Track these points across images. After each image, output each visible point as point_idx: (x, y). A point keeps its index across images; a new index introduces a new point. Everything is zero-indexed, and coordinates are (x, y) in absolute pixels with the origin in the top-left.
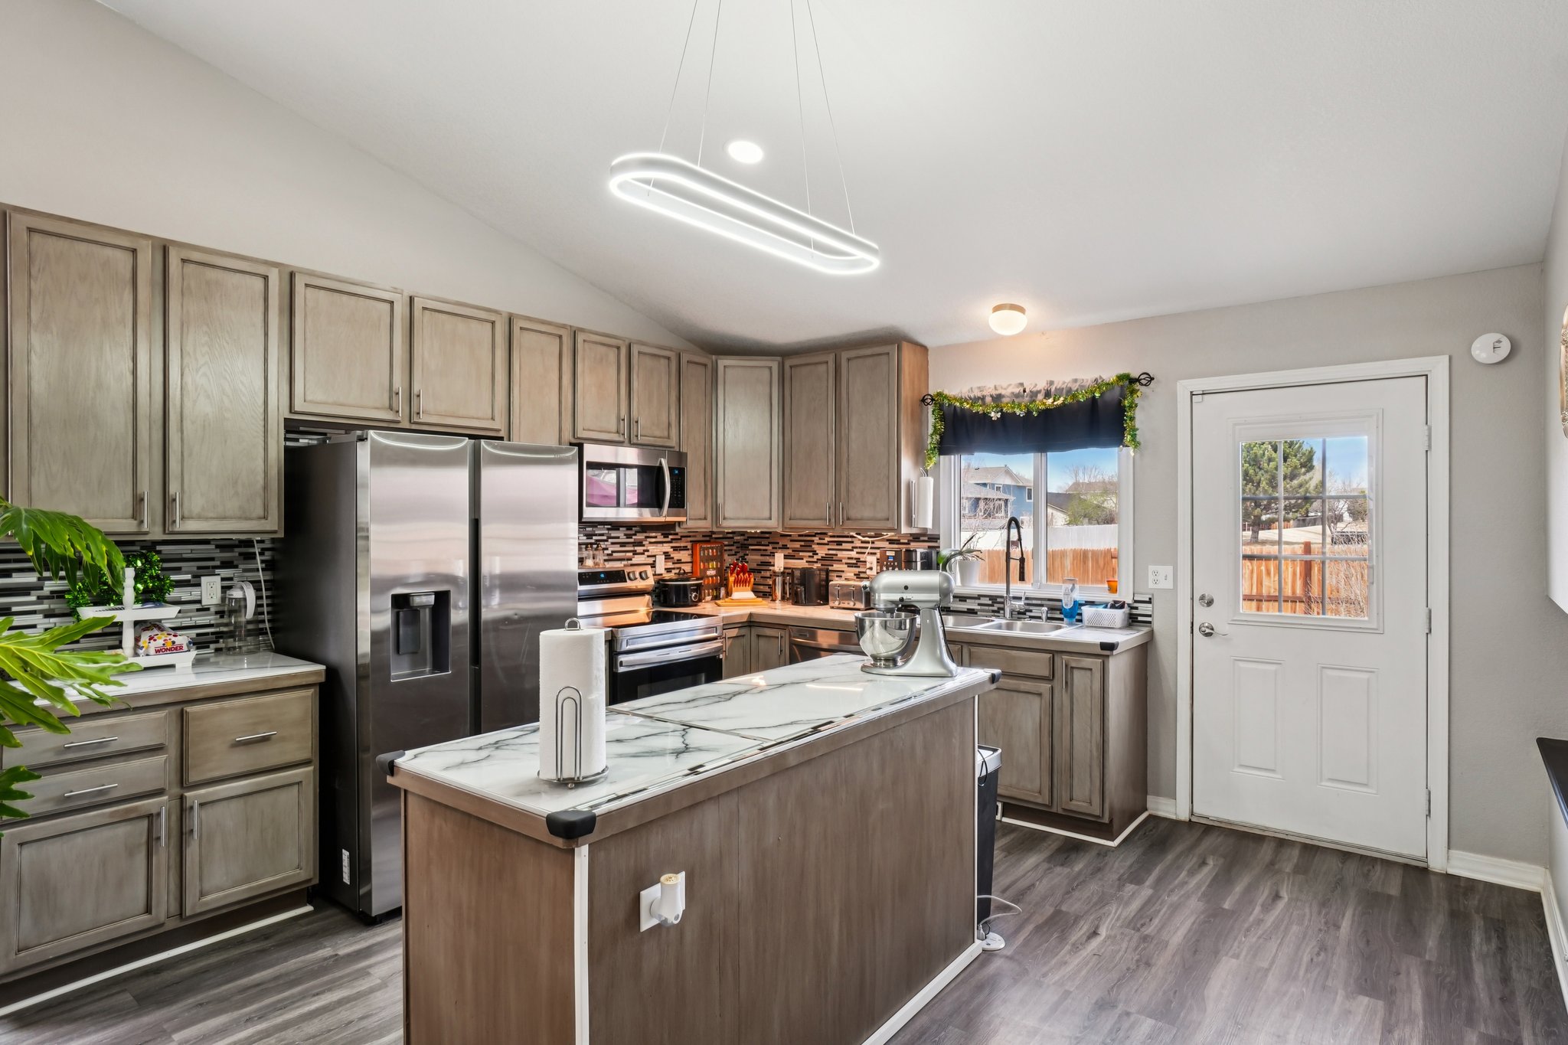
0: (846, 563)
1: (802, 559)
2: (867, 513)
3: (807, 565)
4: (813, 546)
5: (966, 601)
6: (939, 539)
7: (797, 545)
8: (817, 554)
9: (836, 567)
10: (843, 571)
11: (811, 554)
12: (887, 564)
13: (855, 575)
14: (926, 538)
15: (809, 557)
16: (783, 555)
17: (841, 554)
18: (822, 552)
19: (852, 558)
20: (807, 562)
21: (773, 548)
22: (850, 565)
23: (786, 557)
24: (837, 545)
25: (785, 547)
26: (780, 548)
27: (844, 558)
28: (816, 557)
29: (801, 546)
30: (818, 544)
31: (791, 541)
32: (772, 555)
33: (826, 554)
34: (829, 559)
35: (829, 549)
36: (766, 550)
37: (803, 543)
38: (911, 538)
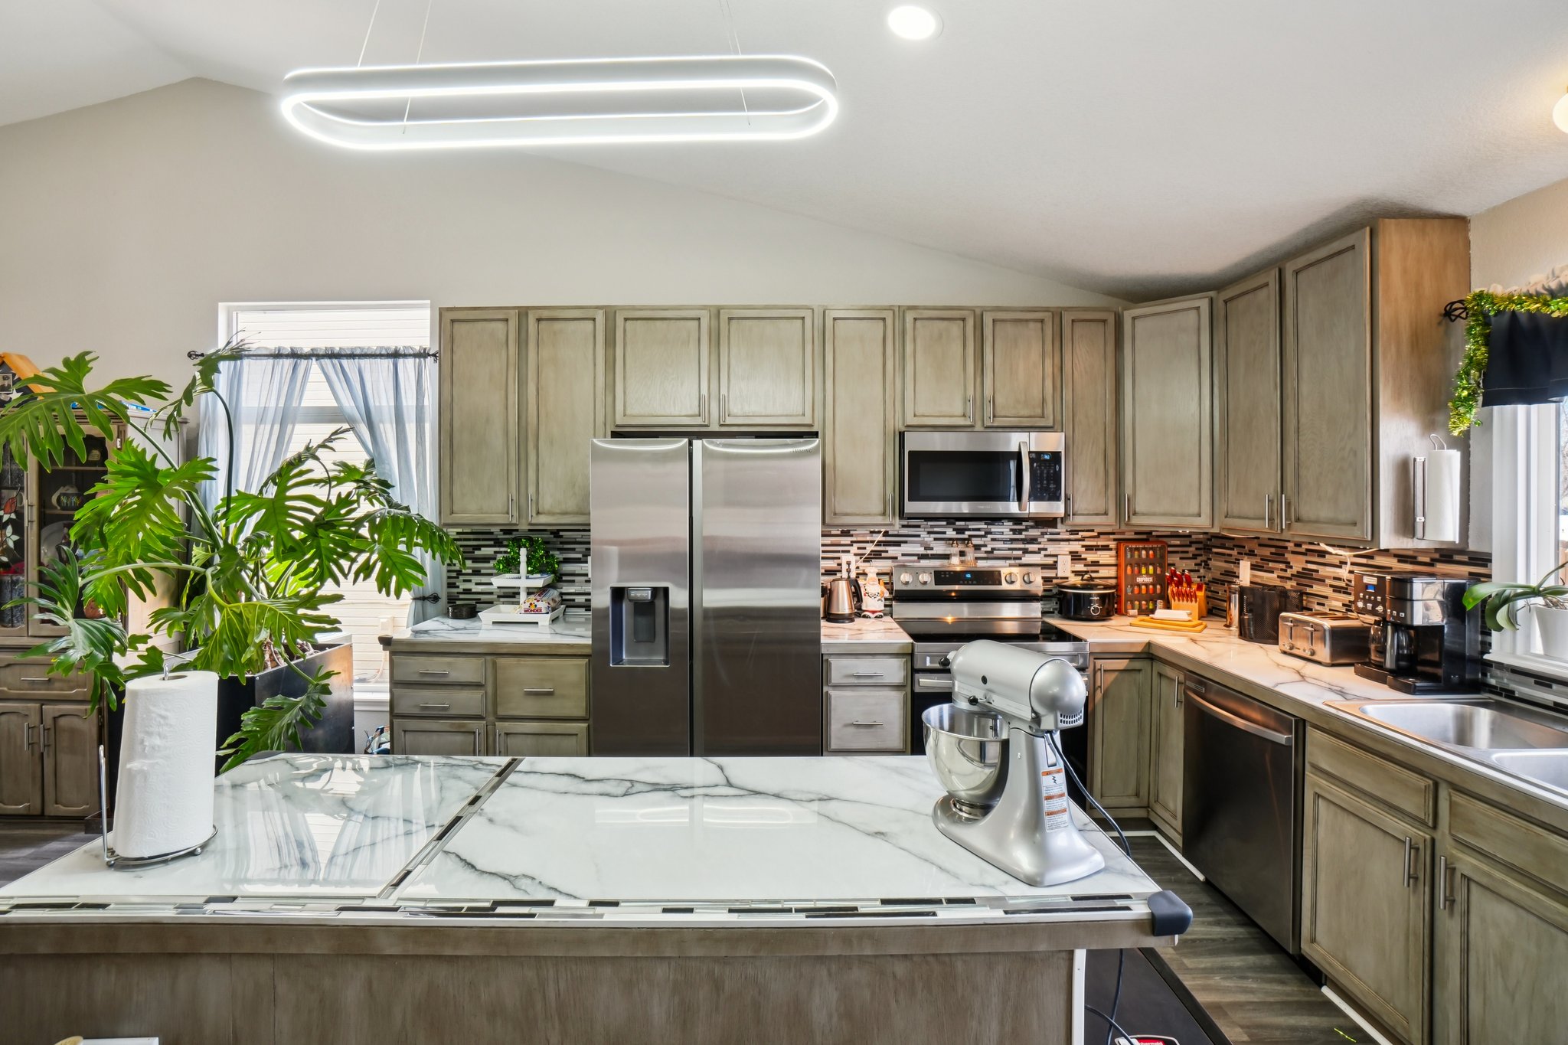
0: (1331, 586)
1: (1272, 572)
2: (1325, 512)
3: (1278, 583)
4: (1286, 555)
5: (1550, 686)
6: (1490, 561)
7: (1267, 552)
8: (1291, 567)
9: (1317, 589)
10: (1326, 597)
11: (1283, 566)
12: (1364, 596)
13: (1344, 605)
14: (1465, 558)
15: (1282, 570)
16: (1249, 564)
17: (1324, 571)
18: (1298, 564)
19: (1339, 579)
20: (1278, 577)
21: (1239, 553)
22: (1337, 589)
23: (1254, 567)
24: (1319, 556)
25: (1251, 554)
26: (1246, 554)
27: (1329, 577)
28: (1289, 572)
29: (1272, 553)
30: (1293, 553)
31: (1260, 545)
32: (1237, 562)
33: (1303, 569)
34: (1305, 575)
35: (1307, 562)
36: (1230, 555)
37: (1273, 550)
38: (1437, 556)
